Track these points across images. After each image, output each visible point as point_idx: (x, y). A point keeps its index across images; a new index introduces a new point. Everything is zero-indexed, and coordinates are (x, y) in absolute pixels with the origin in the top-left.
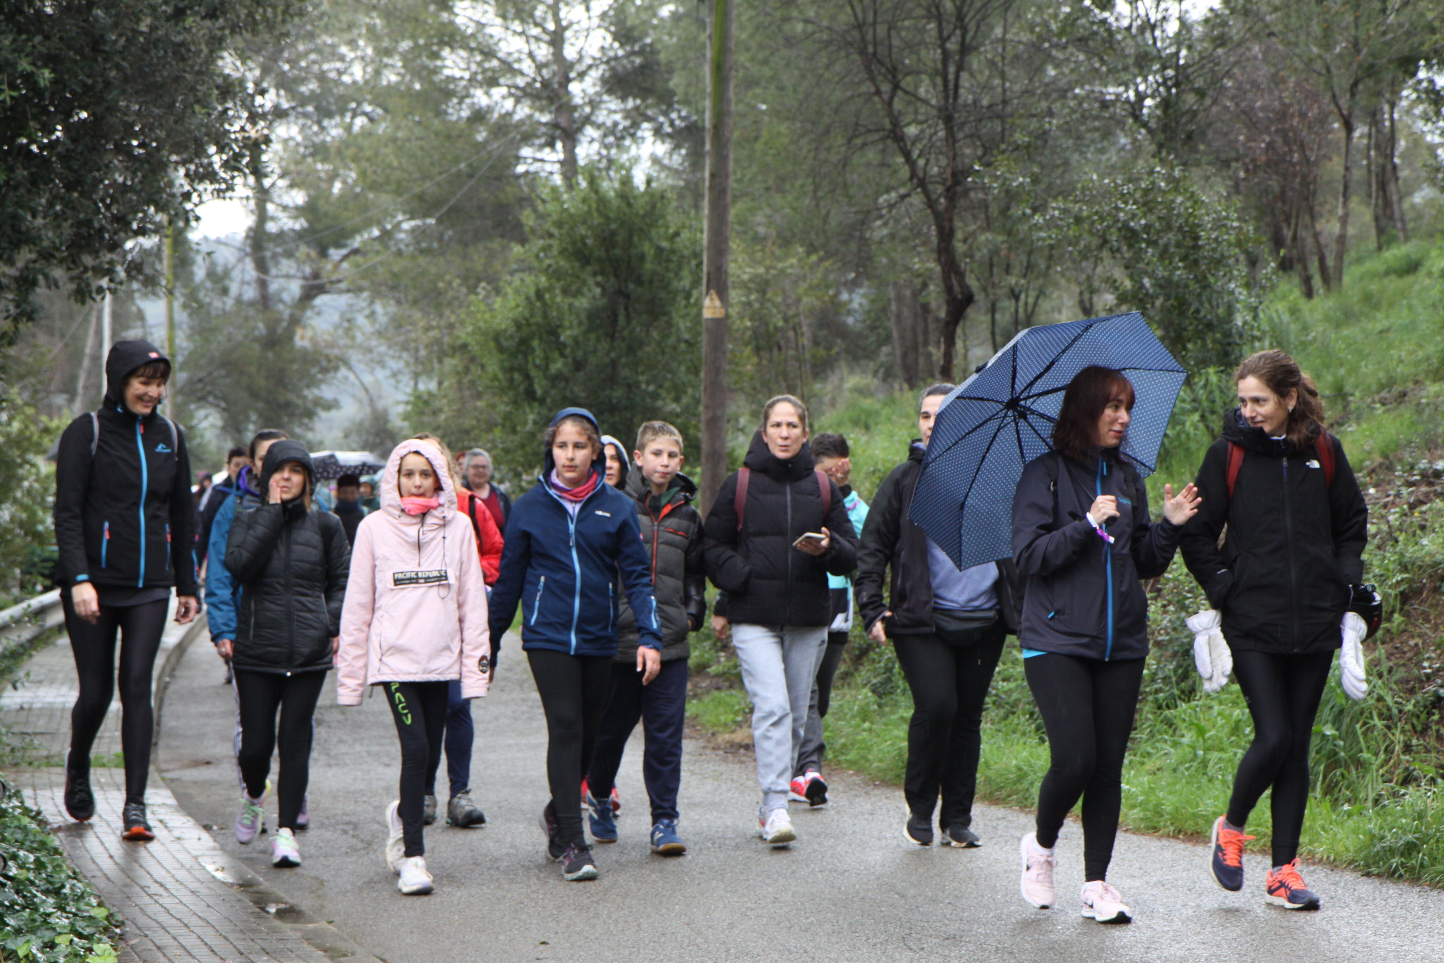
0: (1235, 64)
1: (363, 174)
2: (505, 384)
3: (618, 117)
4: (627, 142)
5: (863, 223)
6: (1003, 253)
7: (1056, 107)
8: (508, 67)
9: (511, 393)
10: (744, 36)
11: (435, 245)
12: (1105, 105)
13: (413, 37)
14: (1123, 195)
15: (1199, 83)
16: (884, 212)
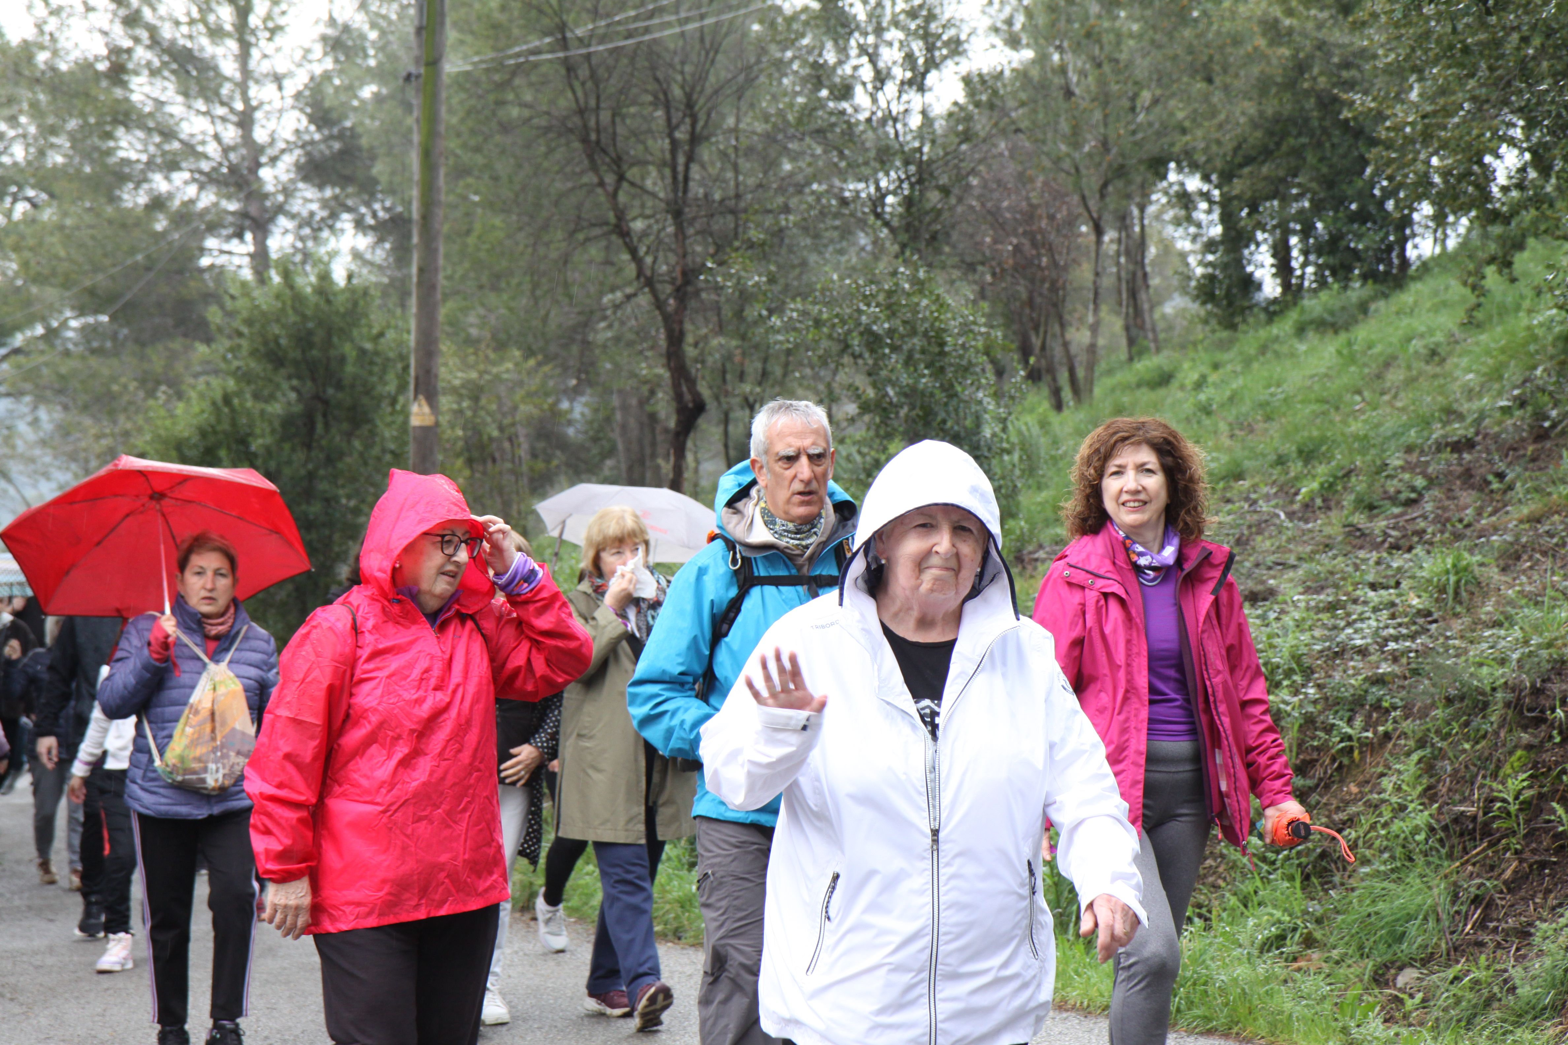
0: (981, 161)
1: (25, 265)
3: (314, 207)
4: (325, 234)
6: (737, 359)
7: (793, 202)
8: (190, 150)
10: (454, 120)
11: (109, 344)
12: (844, 202)
13: (83, 115)
14: (865, 296)
15: (944, 180)
16: (608, 313)
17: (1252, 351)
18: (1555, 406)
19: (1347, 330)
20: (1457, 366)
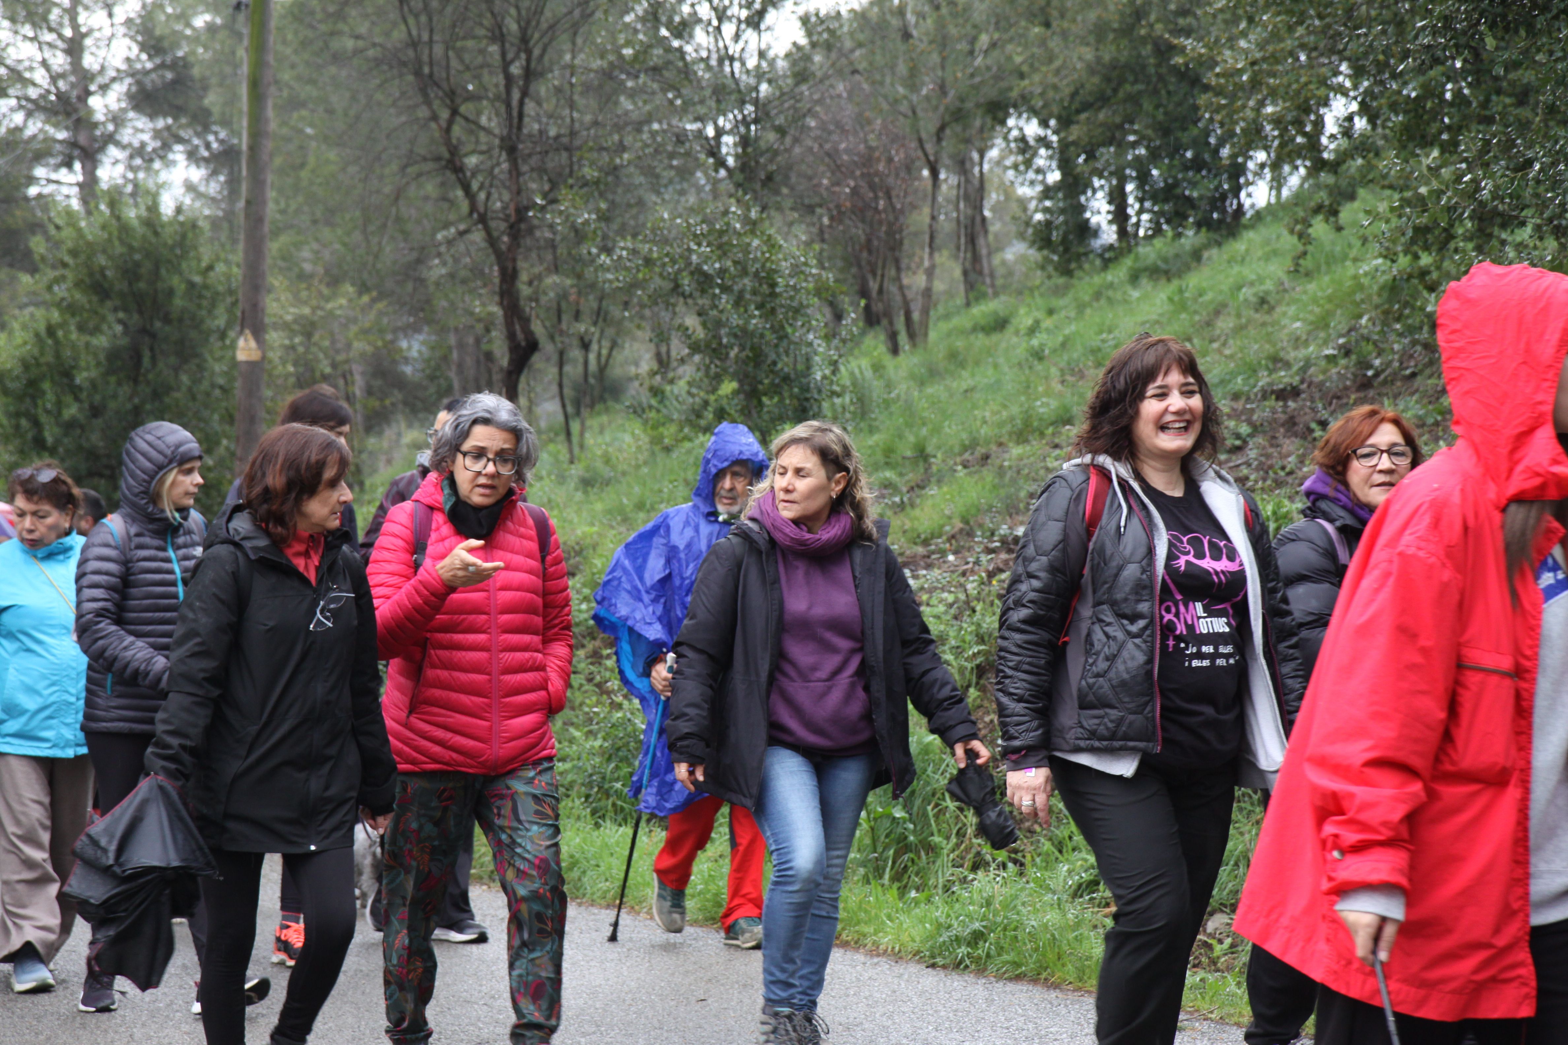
0: (819, 102)
2: (10, 430)
3: (146, 137)
4: (157, 165)
5: (419, 261)
6: (572, 298)
7: (628, 140)
8: (18, 76)
9: (17, 442)
10: (285, 51)
12: (682, 141)
14: (696, 236)
15: (780, 121)
16: (443, 249)
17: (1087, 298)
18: (1379, 355)
19: (1180, 277)
20: (1285, 314)
